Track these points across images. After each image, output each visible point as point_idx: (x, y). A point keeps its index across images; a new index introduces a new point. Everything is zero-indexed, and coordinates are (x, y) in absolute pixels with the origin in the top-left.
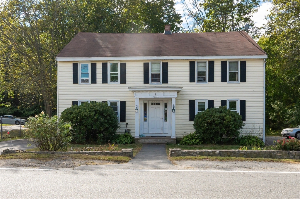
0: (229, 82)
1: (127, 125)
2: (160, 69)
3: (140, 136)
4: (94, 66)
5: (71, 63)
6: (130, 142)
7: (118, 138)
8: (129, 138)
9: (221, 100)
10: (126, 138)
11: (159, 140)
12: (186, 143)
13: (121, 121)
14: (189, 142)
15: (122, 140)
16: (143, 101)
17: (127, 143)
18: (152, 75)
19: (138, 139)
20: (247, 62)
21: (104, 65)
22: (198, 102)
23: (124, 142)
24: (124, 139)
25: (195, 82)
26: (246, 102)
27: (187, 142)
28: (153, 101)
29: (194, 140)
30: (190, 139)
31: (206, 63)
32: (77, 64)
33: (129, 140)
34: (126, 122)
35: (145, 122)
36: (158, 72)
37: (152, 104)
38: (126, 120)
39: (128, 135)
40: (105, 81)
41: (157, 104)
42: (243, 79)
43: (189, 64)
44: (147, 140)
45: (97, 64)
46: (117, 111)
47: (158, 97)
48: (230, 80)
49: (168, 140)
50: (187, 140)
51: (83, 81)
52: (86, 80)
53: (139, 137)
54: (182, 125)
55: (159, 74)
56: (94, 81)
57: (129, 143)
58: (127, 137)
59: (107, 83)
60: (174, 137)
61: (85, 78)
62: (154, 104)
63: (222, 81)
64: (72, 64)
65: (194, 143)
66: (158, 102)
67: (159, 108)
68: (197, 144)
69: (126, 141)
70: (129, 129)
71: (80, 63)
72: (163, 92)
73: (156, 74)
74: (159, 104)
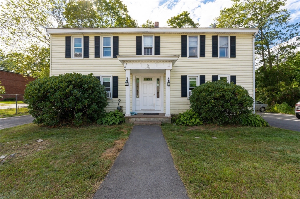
0: (219, 57)
1: (119, 101)
2: (152, 43)
3: (131, 113)
4: (87, 39)
5: (63, 37)
6: (119, 122)
7: (106, 117)
8: (118, 117)
9: (212, 76)
10: (114, 117)
11: (152, 119)
12: (183, 123)
13: (113, 97)
14: (188, 122)
15: (109, 120)
16: (136, 76)
17: (115, 124)
18: (145, 49)
19: (128, 118)
20: (236, 37)
21: (97, 39)
22: (190, 78)
23: (111, 123)
24: (112, 118)
25: (187, 57)
26: (237, 78)
27: (185, 122)
28: (146, 77)
29: (193, 120)
30: (189, 119)
31: (197, 37)
32: (70, 37)
33: (118, 119)
34: (119, 98)
35: (138, 99)
36: (151, 47)
37: (145, 79)
38: (119, 97)
39: (117, 114)
40: (97, 55)
41: (149, 79)
42: (233, 55)
43: (181, 38)
44: (139, 119)
45: (90, 38)
46: (110, 87)
47: (151, 69)
48: (221, 56)
49: (162, 119)
50: (185, 120)
51: (76, 56)
52: (79, 54)
53: (130, 116)
54: (174, 102)
55: (152, 49)
56: (87, 55)
57: (117, 123)
58: (116, 116)
59: (99, 57)
60: (168, 115)
61: (78, 53)
62: (147, 79)
63: (213, 57)
64: (65, 38)
65: (194, 124)
66: (150, 77)
67: (152, 83)
68: (197, 125)
69: (114, 121)
70: (122, 105)
71: (73, 37)
72: (156, 63)
73: (148, 48)
74: (152, 79)
